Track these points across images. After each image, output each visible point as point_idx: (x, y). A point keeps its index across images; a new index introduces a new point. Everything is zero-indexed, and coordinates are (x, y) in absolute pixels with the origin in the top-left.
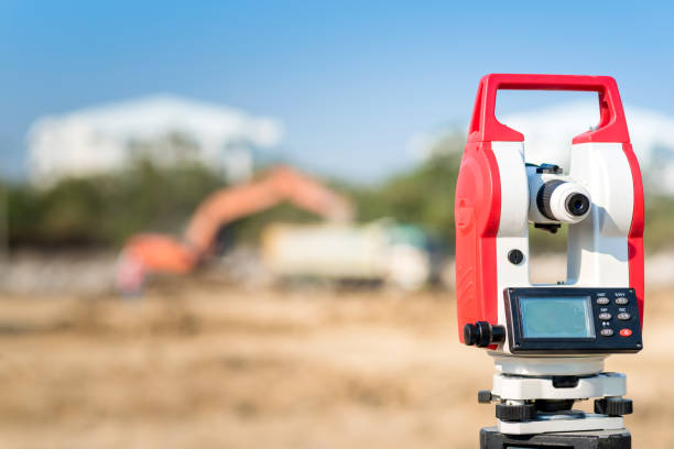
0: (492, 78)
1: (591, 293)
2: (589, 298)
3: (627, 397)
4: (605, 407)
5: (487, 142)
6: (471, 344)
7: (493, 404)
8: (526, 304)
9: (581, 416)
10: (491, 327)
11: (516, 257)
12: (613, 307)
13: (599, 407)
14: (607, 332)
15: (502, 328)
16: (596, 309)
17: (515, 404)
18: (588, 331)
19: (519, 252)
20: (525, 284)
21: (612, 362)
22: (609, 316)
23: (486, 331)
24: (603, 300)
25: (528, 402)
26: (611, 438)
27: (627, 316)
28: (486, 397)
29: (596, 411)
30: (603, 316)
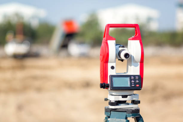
0: (108, 25)
1: (130, 76)
2: (129, 77)
3: (139, 100)
4: (134, 102)
5: (107, 40)
6: (101, 88)
7: (108, 101)
8: (114, 79)
9: (128, 104)
10: (106, 84)
11: (113, 68)
12: (135, 79)
13: (132, 102)
14: (133, 85)
15: (108, 84)
16: (131, 80)
17: (113, 102)
18: (129, 85)
19: (113, 67)
20: (115, 74)
21: (135, 92)
22: (134, 82)
23: (105, 85)
24: (133, 78)
25: (116, 101)
26: (135, 109)
27: (138, 82)
28: (106, 100)
29: (132, 103)
30: (132, 82)
